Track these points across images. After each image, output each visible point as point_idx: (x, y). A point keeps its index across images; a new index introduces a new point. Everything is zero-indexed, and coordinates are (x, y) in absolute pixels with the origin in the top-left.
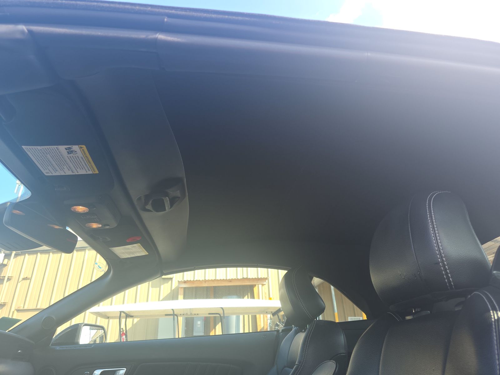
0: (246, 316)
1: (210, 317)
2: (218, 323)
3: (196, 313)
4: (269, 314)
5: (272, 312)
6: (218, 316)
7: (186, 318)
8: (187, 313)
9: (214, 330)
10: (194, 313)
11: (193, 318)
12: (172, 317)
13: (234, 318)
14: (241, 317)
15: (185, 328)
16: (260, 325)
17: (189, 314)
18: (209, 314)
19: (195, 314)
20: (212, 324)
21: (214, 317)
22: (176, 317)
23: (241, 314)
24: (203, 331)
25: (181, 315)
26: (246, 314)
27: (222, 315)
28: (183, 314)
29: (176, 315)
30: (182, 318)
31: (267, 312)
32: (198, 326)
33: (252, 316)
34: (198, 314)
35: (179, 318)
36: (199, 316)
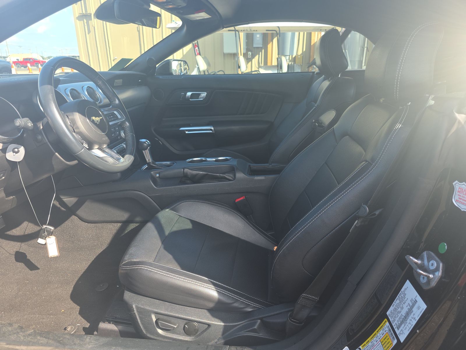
0: (302, 34)
1: (268, 33)
2: (275, 37)
3: (255, 29)
4: (323, 31)
5: (326, 30)
6: (275, 33)
7: (247, 33)
8: (247, 30)
9: (271, 43)
10: (253, 29)
11: (253, 34)
12: (234, 32)
13: (289, 34)
14: (297, 34)
15: (246, 41)
16: (314, 40)
17: (249, 30)
18: (267, 30)
19: (254, 31)
20: (269, 38)
21: (272, 33)
22: (237, 32)
23: (297, 31)
24: (262, 44)
25: (241, 30)
26: (301, 31)
27: (278, 32)
28: (244, 30)
29: (237, 31)
30: (243, 33)
31: (321, 30)
32: (257, 39)
33: (307, 33)
34: (256, 31)
35: (240, 33)
36: (258, 32)
